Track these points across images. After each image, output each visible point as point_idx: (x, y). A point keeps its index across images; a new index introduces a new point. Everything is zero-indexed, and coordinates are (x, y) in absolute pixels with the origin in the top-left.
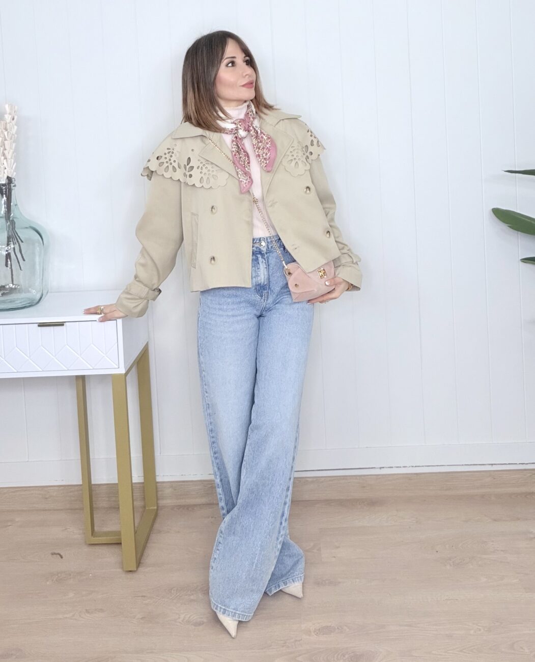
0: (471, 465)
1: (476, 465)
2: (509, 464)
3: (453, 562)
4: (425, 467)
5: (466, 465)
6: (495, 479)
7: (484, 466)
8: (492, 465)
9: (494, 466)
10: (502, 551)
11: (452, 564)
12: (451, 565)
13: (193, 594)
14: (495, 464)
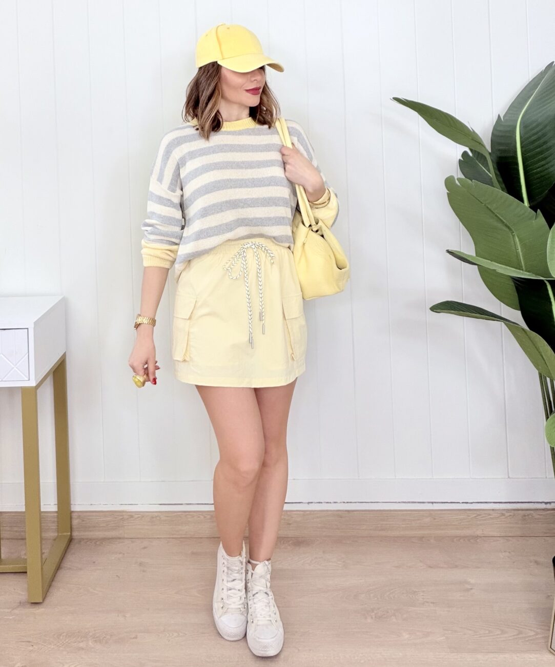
0: (409, 502)
1: (415, 502)
2: (452, 503)
3: (375, 614)
4: (357, 503)
5: (404, 502)
6: (435, 519)
7: (424, 504)
8: (432, 503)
9: (434, 504)
10: (432, 603)
11: (374, 617)
12: (372, 618)
13: (82, 641)
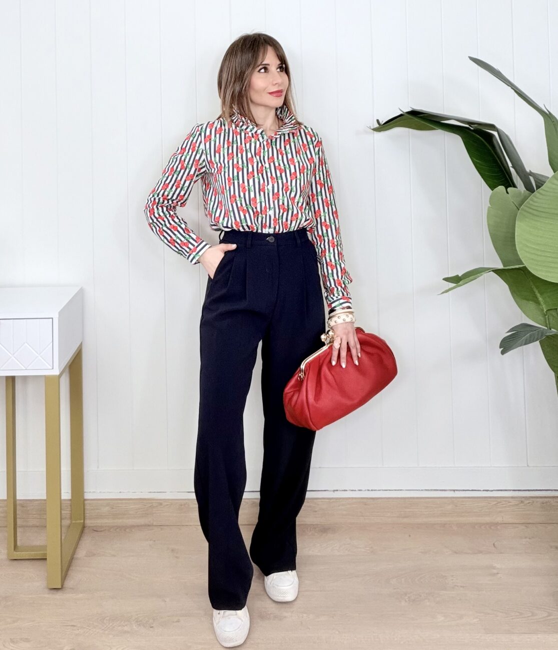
0: (431, 490)
1: (438, 490)
2: (472, 490)
3: (409, 597)
4: (382, 491)
5: (426, 490)
6: (456, 506)
7: (446, 492)
8: (454, 490)
9: (456, 492)
10: (461, 587)
12: (406, 601)
13: (126, 625)
14: (457, 490)
